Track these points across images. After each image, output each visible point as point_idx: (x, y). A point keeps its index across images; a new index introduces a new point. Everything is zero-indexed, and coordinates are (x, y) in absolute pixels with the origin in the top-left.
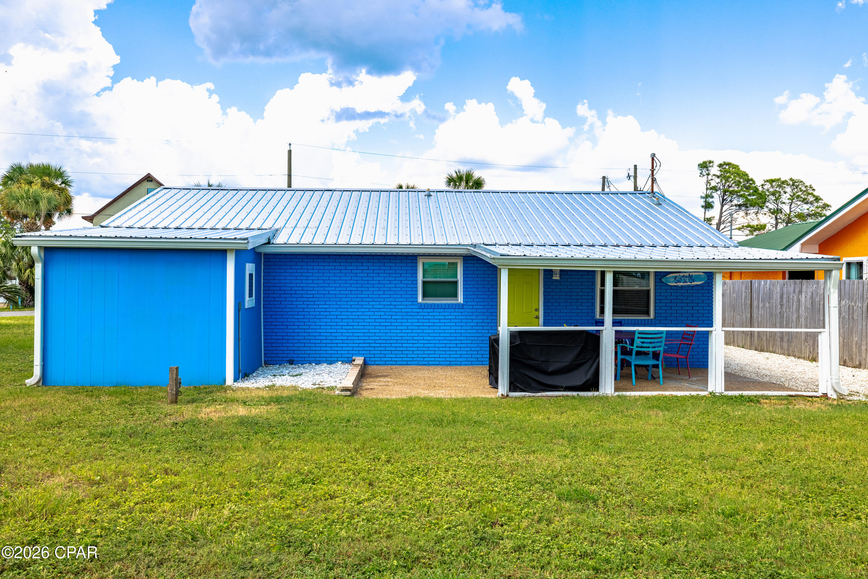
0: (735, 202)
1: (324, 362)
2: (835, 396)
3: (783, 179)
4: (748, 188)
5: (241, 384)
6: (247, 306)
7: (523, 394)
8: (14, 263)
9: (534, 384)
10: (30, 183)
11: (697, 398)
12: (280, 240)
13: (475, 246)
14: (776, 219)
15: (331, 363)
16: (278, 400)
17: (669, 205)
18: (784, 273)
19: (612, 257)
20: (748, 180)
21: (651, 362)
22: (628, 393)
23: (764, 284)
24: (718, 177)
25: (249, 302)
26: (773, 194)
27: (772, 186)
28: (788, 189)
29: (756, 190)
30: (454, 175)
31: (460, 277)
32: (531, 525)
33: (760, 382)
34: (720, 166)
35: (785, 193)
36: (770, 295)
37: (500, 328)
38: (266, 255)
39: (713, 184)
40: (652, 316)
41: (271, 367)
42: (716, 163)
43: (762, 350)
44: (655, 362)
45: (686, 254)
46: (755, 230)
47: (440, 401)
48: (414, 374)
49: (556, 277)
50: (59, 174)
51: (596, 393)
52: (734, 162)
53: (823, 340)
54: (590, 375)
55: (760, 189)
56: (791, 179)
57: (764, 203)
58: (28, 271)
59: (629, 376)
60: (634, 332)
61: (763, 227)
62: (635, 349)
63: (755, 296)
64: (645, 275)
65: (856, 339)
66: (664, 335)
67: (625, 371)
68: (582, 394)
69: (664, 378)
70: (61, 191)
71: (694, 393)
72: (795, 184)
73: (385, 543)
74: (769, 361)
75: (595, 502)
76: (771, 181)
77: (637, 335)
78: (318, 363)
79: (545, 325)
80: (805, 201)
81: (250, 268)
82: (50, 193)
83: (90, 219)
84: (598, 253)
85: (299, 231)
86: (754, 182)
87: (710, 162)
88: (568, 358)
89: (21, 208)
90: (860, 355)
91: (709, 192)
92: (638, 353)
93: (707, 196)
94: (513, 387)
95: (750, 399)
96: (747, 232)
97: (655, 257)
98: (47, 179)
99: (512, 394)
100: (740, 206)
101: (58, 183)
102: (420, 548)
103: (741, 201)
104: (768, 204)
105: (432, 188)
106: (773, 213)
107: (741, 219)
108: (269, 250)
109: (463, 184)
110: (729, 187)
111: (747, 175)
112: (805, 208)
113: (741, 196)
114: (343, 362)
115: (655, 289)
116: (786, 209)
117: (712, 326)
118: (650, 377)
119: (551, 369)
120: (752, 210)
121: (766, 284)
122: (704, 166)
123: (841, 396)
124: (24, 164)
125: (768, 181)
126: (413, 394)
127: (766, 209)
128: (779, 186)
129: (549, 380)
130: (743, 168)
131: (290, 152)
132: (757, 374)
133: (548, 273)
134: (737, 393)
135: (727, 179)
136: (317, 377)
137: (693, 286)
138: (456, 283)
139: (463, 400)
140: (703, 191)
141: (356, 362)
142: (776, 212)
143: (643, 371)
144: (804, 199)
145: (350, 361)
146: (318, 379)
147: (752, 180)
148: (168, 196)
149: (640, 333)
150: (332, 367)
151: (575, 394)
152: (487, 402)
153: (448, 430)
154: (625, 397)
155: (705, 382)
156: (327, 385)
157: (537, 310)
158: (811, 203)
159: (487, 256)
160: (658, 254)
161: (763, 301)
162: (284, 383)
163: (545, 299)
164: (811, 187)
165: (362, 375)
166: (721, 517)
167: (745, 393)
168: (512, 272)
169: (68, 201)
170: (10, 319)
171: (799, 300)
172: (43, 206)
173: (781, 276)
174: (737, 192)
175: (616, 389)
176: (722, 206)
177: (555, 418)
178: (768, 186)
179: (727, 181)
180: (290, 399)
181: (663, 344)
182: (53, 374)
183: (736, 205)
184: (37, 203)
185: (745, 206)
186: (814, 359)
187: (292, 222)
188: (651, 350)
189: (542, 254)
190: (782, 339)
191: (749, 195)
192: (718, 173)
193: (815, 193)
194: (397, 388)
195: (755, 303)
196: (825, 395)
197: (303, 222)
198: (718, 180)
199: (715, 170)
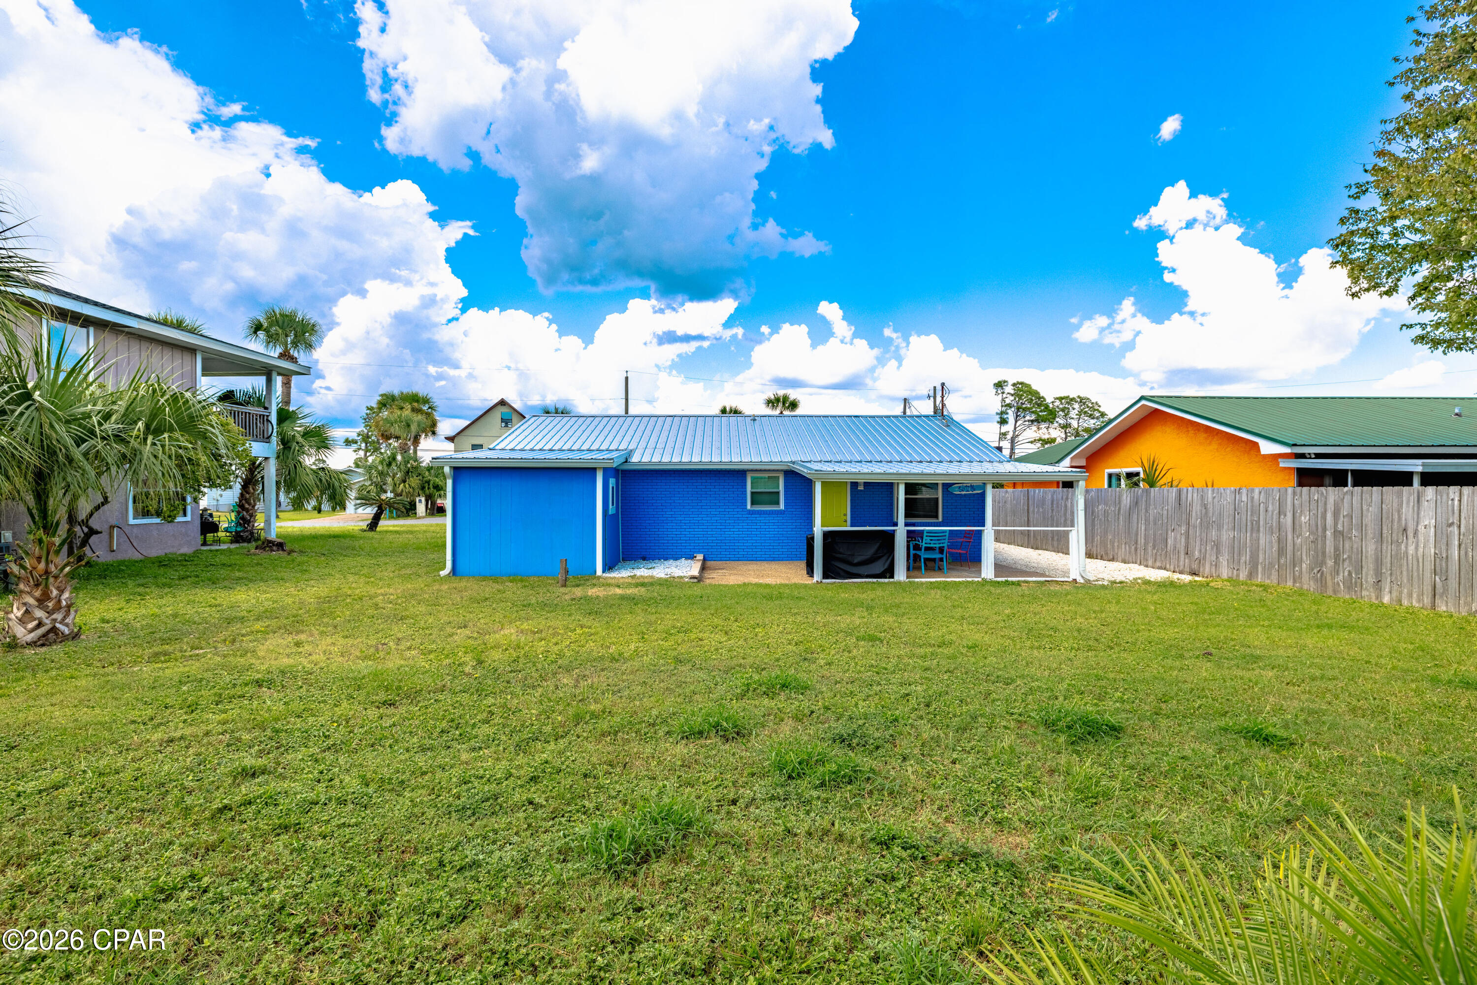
0: (1028, 418)
1: (670, 558)
2: (1082, 581)
3: (1071, 397)
4: (1039, 405)
5: (607, 575)
6: (610, 513)
7: (833, 580)
8: (390, 479)
9: (842, 573)
10: (402, 408)
11: (972, 582)
12: (635, 459)
13: (794, 463)
14: (1066, 433)
15: (676, 559)
16: (643, 585)
17: (956, 426)
18: (1058, 483)
19: (904, 471)
20: (1039, 398)
21: (938, 556)
22: (917, 580)
23: (1038, 492)
24: (1012, 395)
25: (612, 510)
26: (1063, 410)
27: (1062, 403)
28: (1076, 406)
29: (1047, 407)
30: (773, 397)
31: (781, 488)
32: (838, 653)
33: (1026, 572)
34: (1014, 385)
35: (1074, 409)
36: (1043, 501)
37: (815, 529)
38: (622, 471)
39: (1008, 401)
40: (940, 519)
41: (628, 563)
42: (1011, 382)
43: (1037, 548)
44: (940, 556)
45: (965, 468)
46: (1046, 443)
47: (768, 586)
48: (746, 567)
49: (861, 488)
50: (426, 401)
51: (891, 580)
52: (1027, 382)
53: (1073, 537)
54: (886, 566)
55: (1051, 406)
56: (1079, 397)
57: (1054, 419)
58: (402, 485)
59: (919, 568)
60: (923, 531)
61: (1053, 440)
62: (925, 545)
63: (1031, 502)
64: (934, 486)
65: (1110, 537)
66: (947, 534)
67: (917, 564)
68: (879, 580)
69: (948, 569)
70: (428, 415)
71: (970, 579)
72: (1082, 401)
73: (742, 661)
74: (1040, 557)
75: (882, 642)
76: (1061, 399)
77: (925, 534)
78: (666, 559)
79: (852, 526)
80: (1091, 417)
81: (612, 482)
82: (419, 417)
83: (451, 439)
84: (894, 469)
85: (648, 452)
86: (1045, 400)
87: (1005, 382)
88: (869, 552)
89: (396, 430)
90: (1114, 551)
91: (1004, 409)
92: (927, 549)
93: (1002, 413)
94: (826, 576)
95: (1013, 583)
96: (1039, 445)
97: (951, 471)
98: (416, 404)
99: (824, 581)
100: (1032, 421)
101: (425, 408)
102: (765, 663)
103: (1033, 417)
104: (1057, 419)
105: (756, 413)
106: (1062, 428)
107: (1031, 433)
108: (627, 467)
109: (780, 404)
110: (1022, 404)
111: (1038, 393)
112: (1092, 423)
113: (1033, 412)
114: (687, 558)
115: (943, 497)
116: (1074, 424)
117: (984, 526)
118: (937, 568)
119: (856, 561)
120: (1043, 426)
121: (1039, 492)
122: (999, 385)
123: (1088, 581)
124: (396, 392)
125: (1057, 398)
126: (746, 581)
127: (1056, 425)
128: (1068, 403)
129: (854, 570)
130: (1034, 387)
131: (627, 378)
132: (1027, 566)
133: (854, 485)
134: (1003, 579)
135: (1020, 397)
136: (667, 570)
137: (974, 495)
138: (778, 493)
139: (786, 585)
140: (998, 407)
141: (698, 558)
142: (1065, 427)
143: (930, 564)
144: (1091, 415)
145: (692, 558)
146: (669, 571)
147: (1043, 397)
148: (538, 422)
149: (929, 532)
150: (678, 562)
151: (875, 580)
152: (806, 586)
153: (777, 602)
154: (914, 582)
155: (979, 571)
156: (676, 575)
157: (845, 515)
158: (1098, 418)
159: (804, 471)
160: (941, 469)
161: (1038, 506)
162: (642, 574)
163: (851, 506)
164: (1097, 403)
165: (703, 568)
166: (966, 649)
167: (1010, 579)
168: (824, 484)
169: (434, 424)
170: (394, 526)
171: (1066, 506)
172: (414, 428)
173: (1055, 485)
174: (1029, 409)
175: (908, 577)
176: (1016, 422)
177: (856, 595)
178: (1057, 403)
179: (1020, 398)
180: (652, 584)
181: (947, 541)
182: (462, 566)
183: (1029, 421)
184: (409, 426)
185: (1038, 421)
186: (1067, 553)
187: (643, 444)
188: (937, 546)
189: (849, 469)
190: (1053, 538)
191: (1041, 411)
192: (1012, 392)
193: (1101, 409)
194: (732, 577)
195: (1031, 509)
196: (1075, 580)
197: (652, 444)
198: (1012, 398)
199: (1009, 389)
